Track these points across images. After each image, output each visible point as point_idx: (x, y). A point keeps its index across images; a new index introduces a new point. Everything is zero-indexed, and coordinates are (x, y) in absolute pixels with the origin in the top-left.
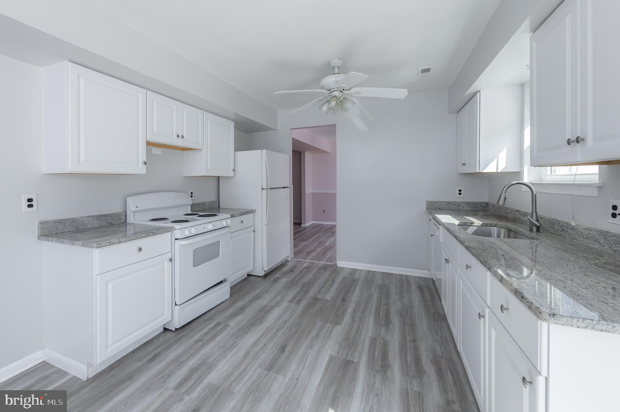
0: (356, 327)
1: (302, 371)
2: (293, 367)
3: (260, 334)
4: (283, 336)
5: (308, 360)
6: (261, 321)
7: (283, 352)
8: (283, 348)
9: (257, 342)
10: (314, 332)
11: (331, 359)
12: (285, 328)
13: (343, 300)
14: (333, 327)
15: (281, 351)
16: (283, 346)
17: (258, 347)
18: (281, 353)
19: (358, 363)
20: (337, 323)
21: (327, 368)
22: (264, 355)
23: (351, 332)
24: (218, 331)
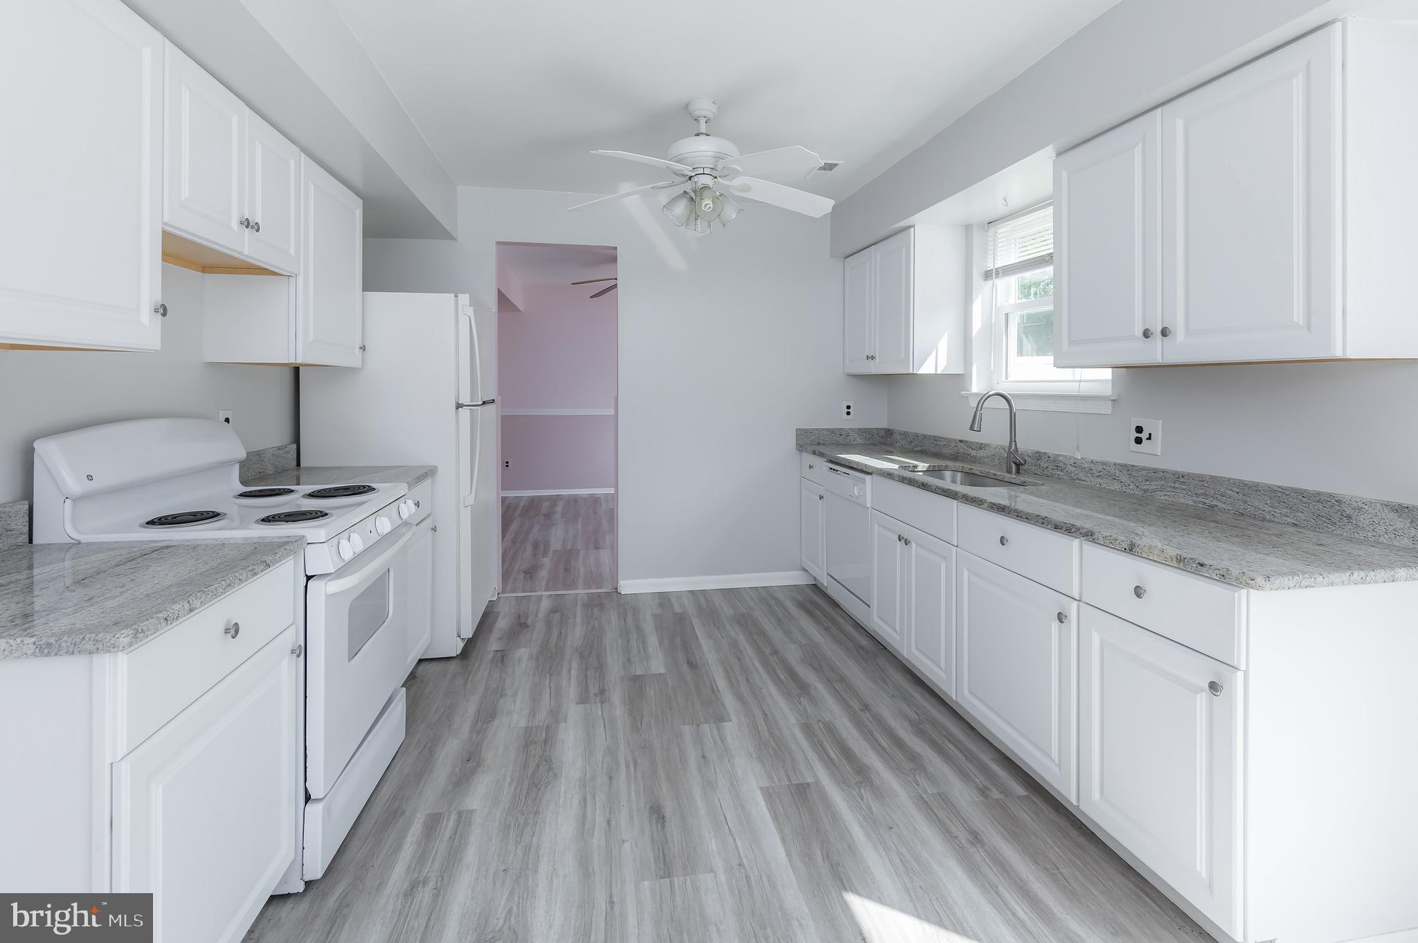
0: (758, 714)
1: (736, 845)
2: (712, 845)
3: (575, 802)
4: (633, 786)
5: (729, 817)
6: (550, 769)
7: (664, 822)
8: (657, 813)
9: (584, 824)
10: (692, 756)
11: (768, 794)
12: (623, 766)
13: (692, 665)
14: (719, 730)
15: (657, 822)
16: (651, 808)
17: (596, 833)
18: (663, 826)
19: (818, 782)
20: (720, 718)
21: (776, 818)
22: (627, 846)
23: (760, 728)
24: (452, 839)
